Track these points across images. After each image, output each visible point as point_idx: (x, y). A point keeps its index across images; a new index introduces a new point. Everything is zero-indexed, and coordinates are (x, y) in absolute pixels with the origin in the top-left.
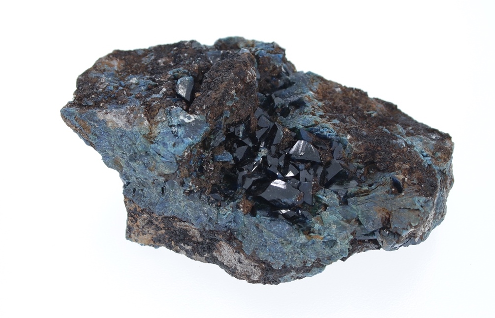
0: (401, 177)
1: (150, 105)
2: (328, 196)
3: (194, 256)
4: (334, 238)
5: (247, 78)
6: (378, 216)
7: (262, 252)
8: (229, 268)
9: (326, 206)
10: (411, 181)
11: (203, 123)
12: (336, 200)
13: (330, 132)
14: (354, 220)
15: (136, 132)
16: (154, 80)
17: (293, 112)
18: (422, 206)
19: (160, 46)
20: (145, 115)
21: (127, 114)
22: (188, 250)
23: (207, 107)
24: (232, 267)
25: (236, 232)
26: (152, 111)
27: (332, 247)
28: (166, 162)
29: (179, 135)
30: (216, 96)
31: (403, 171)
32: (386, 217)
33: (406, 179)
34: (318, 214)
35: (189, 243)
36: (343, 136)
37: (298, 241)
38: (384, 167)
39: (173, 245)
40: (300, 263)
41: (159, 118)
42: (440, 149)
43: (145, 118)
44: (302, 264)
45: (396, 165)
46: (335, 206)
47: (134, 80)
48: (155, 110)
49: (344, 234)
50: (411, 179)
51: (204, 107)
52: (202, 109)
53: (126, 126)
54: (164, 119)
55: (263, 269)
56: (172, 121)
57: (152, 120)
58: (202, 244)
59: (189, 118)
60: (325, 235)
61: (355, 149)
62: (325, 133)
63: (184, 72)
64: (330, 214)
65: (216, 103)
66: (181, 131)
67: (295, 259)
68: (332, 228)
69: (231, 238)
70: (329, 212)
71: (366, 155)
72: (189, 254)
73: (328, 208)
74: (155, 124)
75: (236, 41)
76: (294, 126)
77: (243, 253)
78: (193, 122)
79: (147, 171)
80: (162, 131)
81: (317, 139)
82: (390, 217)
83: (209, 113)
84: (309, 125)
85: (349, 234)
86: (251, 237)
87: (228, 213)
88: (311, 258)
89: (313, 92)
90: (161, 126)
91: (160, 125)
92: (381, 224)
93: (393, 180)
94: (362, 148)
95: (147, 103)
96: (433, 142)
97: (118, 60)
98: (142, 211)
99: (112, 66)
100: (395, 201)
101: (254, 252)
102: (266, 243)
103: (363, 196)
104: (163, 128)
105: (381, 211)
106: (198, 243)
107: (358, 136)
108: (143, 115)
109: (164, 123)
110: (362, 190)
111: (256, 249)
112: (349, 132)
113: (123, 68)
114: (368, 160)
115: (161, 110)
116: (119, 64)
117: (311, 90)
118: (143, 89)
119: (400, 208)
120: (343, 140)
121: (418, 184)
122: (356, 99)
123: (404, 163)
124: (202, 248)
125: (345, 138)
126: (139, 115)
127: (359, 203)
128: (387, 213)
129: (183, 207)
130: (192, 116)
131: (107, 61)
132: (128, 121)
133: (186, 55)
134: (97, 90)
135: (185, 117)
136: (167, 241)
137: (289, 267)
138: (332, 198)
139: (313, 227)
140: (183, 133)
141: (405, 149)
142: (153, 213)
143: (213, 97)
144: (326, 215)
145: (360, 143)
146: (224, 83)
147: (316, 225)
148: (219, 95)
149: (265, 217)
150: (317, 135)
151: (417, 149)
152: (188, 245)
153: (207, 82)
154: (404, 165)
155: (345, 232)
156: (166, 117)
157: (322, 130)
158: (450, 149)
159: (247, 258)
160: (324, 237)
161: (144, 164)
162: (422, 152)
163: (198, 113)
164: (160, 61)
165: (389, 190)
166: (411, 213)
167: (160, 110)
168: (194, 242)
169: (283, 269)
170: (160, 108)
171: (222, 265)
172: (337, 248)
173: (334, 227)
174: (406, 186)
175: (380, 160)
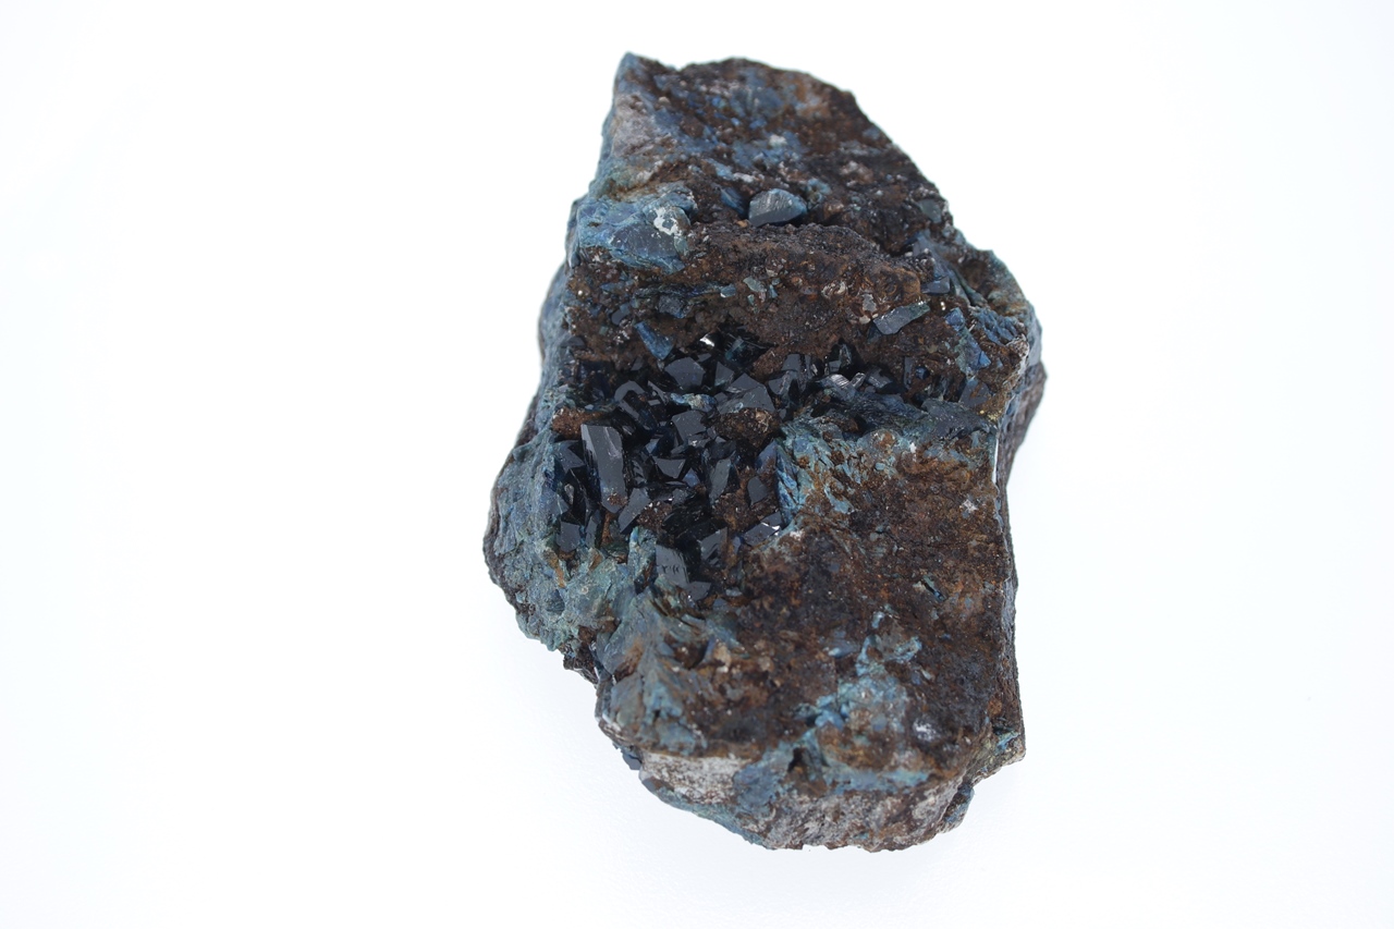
0: (724, 655)
2: (639, 550)
4: (567, 604)
6: (628, 654)
7: (505, 502)
9: (626, 560)
10: (729, 682)
11: (670, 252)
12: (641, 569)
13: (791, 494)
14: (610, 618)
17: (827, 422)
18: (657, 713)
19: (904, 158)
20: (663, 168)
21: (651, 139)
23: (708, 243)
26: (675, 173)
27: (550, 610)
29: (619, 224)
30: (740, 246)
31: (749, 661)
32: (631, 664)
33: (725, 669)
34: (608, 556)
36: (796, 524)
37: (536, 543)
40: (515, 580)
42: (884, 744)
43: (656, 169)
45: (760, 645)
46: (630, 572)
47: (779, 141)
49: (576, 614)
50: (734, 683)
51: (706, 238)
52: (702, 237)
53: (620, 147)
57: (655, 181)
59: (668, 225)
60: (571, 587)
61: (768, 552)
62: (781, 485)
64: (613, 573)
65: (732, 257)
66: (628, 221)
67: (518, 565)
70: (614, 569)
71: (760, 579)
73: (623, 563)
74: (648, 188)
75: (1002, 282)
76: (786, 432)
78: (663, 234)
81: (770, 480)
82: (631, 673)
83: (701, 255)
85: (577, 623)
86: (524, 468)
87: (550, 404)
88: (532, 593)
89: (920, 453)
91: (649, 196)
92: (615, 669)
93: (707, 643)
94: (780, 567)
96: (896, 725)
97: (826, 104)
99: (802, 98)
100: (653, 660)
101: (502, 490)
103: (655, 604)
105: (636, 652)
107: (813, 555)
108: (660, 163)
110: (666, 597)
111: (507, 488)
112: (811, 532)
113: (809, 117)
115: (682, 184)
116: (818, 109)
117: (923, 448)
119: (642, 677)
120: (788, 527)
121: (729, 701)
122: (966, 551)
123: (772, 658)
125: (791, 529)
126: (657, 157)
128: (635, 665)
130: (675, 228)
131: (809, 86)
132: (634, 147)
134: (701, 84)
135: (666, 217)
137: (503, 565)
138: (639, 557)
139: (581, 561)
140: (623, 225)
141: (822, 656)
144: (611, 566)
145: (788, 559)
147: (585, 563)
148: (745, 251)
149: (553, 459)
151: (849, 688)
155: (578, 612)
157: (784, 475)
158: (892, 763)
160: (566, 588)
162: (847, 704)
163: (689, 234)
164: (853, 164)
165: (676, 642)
166: (637, 701)
167: (680, 181)
170: (684, 179)
172: (550, 620)
173: (584, 591)
174: (706, 672)
175: (758, 607)
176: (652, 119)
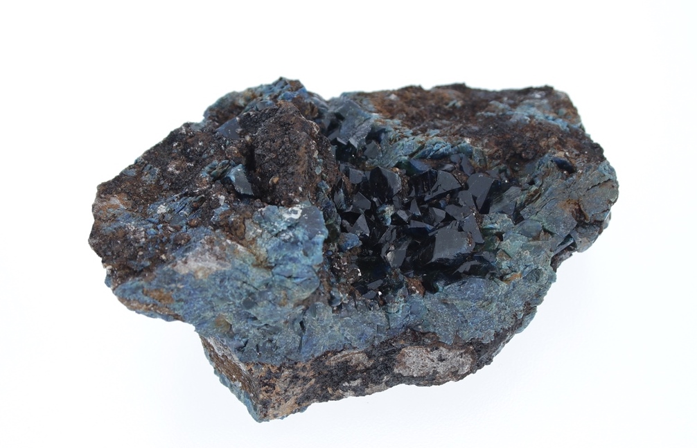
0: (560, 154)
1: (227, 225)
2: (498, 221)
3: (367, 390)
4: (534, 267)
5: (315, 129)
6: (567, 213)
7: (466, 331)
8: (424, 377)
9: (500, 236)
10: (572, 153)
11: (315, 209)
12: (509, 221)
13: (444, 147)
14: (542, 234)
15: (241, 265)
16: (193, 195)
17: (381, 147)
18: (610, 174)
21: (208, 250)
22: (357, 386)
23: (303, 188)
24: (428, 374)
25: (419, 325)
26: (236, 230)
27: (537, 280)
28: (301, 283)
29: (301, 239)
31: (555, 147)
32: (575, 209)
33: (567, 153)
34: (498, 249)
35: (355, 376)
36: (460, 143)
37: (500, 293)
38: (532, 154)
39: (330, 392)
40: (511, 320)
41: (251, 233)
42: (558, 104)
43: (234, 243)
44: (514, 320)
45: (542, 143)
46: (509, 228)
47: (162, 209)
48: (240, 227)
49: (543, 255)
50: (571, 151)
51: (300, 189)
52: (298, 193)
53: (221, 265)
54: (259, 231)
55: (472, 353)
56: (275, 227)
57: (244, 242)
58: (374, 367)
59: (296, 212)
60: (522, 268)
61: (486, 150)
62: (441, 150)
63: (223, 164)
64: (511, 241)
65: (307, 177)
66: (300, 233)
67: (503, 317)
68: (525, 257)
69: (417, 336)
70: (508, 240)
71: (503, 151)
72: (359, 392)
73: (503, 235)
74: (251, 244)
76: (397, 162)
77: (443, 346)
78: (302, 214)
79: (279, 308)
80: (269, 248)
81: (435, 162)
82: (579, 206)
83: (309, 194)
84: (414, 150)
85: (548, 252)
86: (443, 320)
87: (401, 306)
88: (518, 306)
89: (376, 113)
90: (263, 242)
91: (259, 241)
92: (575, 221)
93: (557, 162)
94: (492, 144)
95: (222, 224)
96: (544, 101)
97: (116, 196)
98: (279, 369)
99: (117, 206)
100: (579, 184)
101: (457, 336)
102: (464, 317)
103: (536, 199)
104: (267, 243)
105: (567, 205)
106: (367, 369)
107: (475, 135)
108: (229, 242)
109: (264, 236)
110: (532, 193)
111: (457, 331)
112: (462, 136)
113: (131, 202)
114: (509, 155)
115: (248, 222)
116: (121, 200)
117: (372, 112)
118: (185, 213)
119: (588, 189)
120: (462, 148)
121: (580, 153)
122: (420, 98)
123: (548, 138)
124: (375, 373)
125: (465, 144)
126: (224, 244)
127: (537, 210)
128: (575, 204)
129: (339, 331)
130: (295, 208)
131: (105, 203)
132: (218, 259)
133: (200, 144)
134: (138, 243)
135: (289, 213)
136: (319, 392)
137: (502, 331)
138: (503, 221)
139: (501, 269)
140: (304, 234)
141: (533, 122)
142: (296, 363)
143: (300, 171)
144: (509, 245)
145: (486, 141)
146: (301, 148)
147: (503, 264)
149: (449, 286)
150: (433, 158)
151: (539, 116)
152: (355, 380)
153: (271, 159)
154: (549, 140)
155: (543, 252)
156: (261, 227)
158: (565, 99)
159: (450, 349)
160: (522, 272)
161: (270, 301)
162: (547, 117)
163: (298, 201)
164: (170, 169)
165: (561, 176)
166: (604, 188)
167: (246, 223)
168: (362, 372)
169: (497, 339)
170: (244, 221)
171: (410, 380)
172: (544, 276)
173: (527, 254)
174: (573, 161)
175: (522, 148)
176: (189, 254)
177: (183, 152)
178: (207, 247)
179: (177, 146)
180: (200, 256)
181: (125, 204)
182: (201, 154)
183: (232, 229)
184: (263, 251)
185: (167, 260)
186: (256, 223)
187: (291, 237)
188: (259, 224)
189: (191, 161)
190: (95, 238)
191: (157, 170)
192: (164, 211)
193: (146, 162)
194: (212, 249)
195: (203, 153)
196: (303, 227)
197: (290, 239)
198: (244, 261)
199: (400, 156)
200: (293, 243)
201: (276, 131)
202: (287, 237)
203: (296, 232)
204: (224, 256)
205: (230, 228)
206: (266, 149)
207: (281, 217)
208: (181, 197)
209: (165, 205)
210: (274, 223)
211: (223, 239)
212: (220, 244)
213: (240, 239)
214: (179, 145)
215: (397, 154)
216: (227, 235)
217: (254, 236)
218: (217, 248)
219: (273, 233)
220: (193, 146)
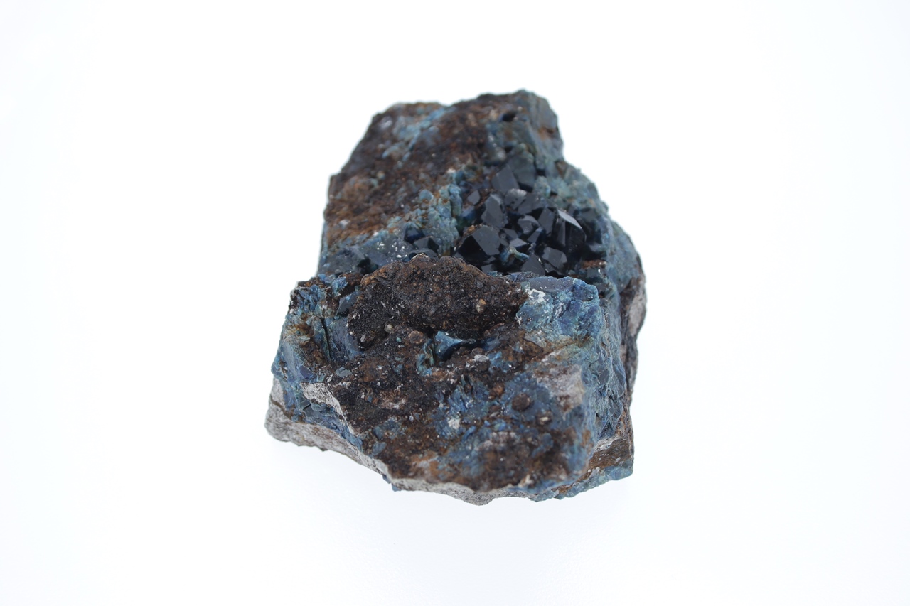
8: (640, 319)
15: (579, 356)
21: (551, 379)
24: (639, 315)
26: (532, 351)
29: (570, 299)
32: (546, 132)
36: (452, 177)
41: (540, 341)
43: (546, 357)
45: (472, 124)
47: (454, 423)
48: (530, 346)
51: (507, 283)
52: (510, 287)
53: (573, 372)
54: (540, 332)
56: (547, 315)
57: (547, 349)
59: (535, 295)
60: (585, 194)
61: (467, 163)
63: (426, 349)
66: (563, 296)
70: (559, 190)
73: (553, 190)
74: (551, 345)
80: (561, 332)
82: (545, 128)
89: (372, 234)
90: (553, 334)
91: (551, 337)
93: (501, 121)
94: (463, 156)
95: (521, 360)
97: (415, 462)
100: (533, 114)
104: (556, 332)
105: (544, 135)
108: (544, 360)
109: (547, 331)
112: (443, 173)
113: (429, 451)
115: (527, 337)
116: (421, 459)
117: (369, 237)
118: (471, 401)
120: (458, 177)
125: (454, 174)
126: (546, 364)
128: (543, 129)
130: (530, 293)
132: (565, 373)
133: (380, 368)
135: (536, 298)
140: (566, 293)
143: (487, 276)
144: (563, 191)
145: (457, 159)
156: (538, 329)
163: (519, 290)
164: (396, 407)
167: (529, 340)
170: (526, 340)
176: (552, 394)
177: (376, 390)
178: (547, 378)
179: (365, 394)
180: (557, 387)
181: (430, 456)
182: (392, 372)
183: (530, 354)
184: (564, 338)
185: (549, 417)
186: (532, 331)
187: (562, 306)
188: (535, 329)
189: (393, 385)
190: (480, 485)
191: (393, 419)
192: (458, 421)
193: (370, 430)
194: (550, 375)
195: (392, 370)
196: (559, 292)
197: (563, 309)
198: (577, 352)
199: (450, 223)
200: (568, 309)
201: (415, 287)
202: (560, 310)
203: (562, 299)
204: (562, 368)
205: (528, 355)
206: (435, 302)
207: (540, 305)
208: (446, 401)
209: (451, 419)
210: (543, 313)
211: (540, 363)
212: (548, 367)
213: (542, 353)
214: (366, 392)
215: (445, 226)
216: (535, 360)
217: (543, 339)
218: (552, 370)
219: (548, 322)
220: (377, 376)
